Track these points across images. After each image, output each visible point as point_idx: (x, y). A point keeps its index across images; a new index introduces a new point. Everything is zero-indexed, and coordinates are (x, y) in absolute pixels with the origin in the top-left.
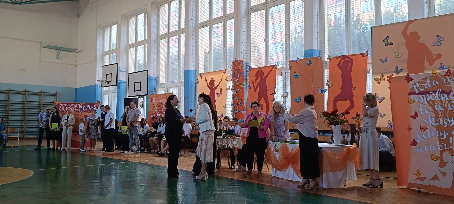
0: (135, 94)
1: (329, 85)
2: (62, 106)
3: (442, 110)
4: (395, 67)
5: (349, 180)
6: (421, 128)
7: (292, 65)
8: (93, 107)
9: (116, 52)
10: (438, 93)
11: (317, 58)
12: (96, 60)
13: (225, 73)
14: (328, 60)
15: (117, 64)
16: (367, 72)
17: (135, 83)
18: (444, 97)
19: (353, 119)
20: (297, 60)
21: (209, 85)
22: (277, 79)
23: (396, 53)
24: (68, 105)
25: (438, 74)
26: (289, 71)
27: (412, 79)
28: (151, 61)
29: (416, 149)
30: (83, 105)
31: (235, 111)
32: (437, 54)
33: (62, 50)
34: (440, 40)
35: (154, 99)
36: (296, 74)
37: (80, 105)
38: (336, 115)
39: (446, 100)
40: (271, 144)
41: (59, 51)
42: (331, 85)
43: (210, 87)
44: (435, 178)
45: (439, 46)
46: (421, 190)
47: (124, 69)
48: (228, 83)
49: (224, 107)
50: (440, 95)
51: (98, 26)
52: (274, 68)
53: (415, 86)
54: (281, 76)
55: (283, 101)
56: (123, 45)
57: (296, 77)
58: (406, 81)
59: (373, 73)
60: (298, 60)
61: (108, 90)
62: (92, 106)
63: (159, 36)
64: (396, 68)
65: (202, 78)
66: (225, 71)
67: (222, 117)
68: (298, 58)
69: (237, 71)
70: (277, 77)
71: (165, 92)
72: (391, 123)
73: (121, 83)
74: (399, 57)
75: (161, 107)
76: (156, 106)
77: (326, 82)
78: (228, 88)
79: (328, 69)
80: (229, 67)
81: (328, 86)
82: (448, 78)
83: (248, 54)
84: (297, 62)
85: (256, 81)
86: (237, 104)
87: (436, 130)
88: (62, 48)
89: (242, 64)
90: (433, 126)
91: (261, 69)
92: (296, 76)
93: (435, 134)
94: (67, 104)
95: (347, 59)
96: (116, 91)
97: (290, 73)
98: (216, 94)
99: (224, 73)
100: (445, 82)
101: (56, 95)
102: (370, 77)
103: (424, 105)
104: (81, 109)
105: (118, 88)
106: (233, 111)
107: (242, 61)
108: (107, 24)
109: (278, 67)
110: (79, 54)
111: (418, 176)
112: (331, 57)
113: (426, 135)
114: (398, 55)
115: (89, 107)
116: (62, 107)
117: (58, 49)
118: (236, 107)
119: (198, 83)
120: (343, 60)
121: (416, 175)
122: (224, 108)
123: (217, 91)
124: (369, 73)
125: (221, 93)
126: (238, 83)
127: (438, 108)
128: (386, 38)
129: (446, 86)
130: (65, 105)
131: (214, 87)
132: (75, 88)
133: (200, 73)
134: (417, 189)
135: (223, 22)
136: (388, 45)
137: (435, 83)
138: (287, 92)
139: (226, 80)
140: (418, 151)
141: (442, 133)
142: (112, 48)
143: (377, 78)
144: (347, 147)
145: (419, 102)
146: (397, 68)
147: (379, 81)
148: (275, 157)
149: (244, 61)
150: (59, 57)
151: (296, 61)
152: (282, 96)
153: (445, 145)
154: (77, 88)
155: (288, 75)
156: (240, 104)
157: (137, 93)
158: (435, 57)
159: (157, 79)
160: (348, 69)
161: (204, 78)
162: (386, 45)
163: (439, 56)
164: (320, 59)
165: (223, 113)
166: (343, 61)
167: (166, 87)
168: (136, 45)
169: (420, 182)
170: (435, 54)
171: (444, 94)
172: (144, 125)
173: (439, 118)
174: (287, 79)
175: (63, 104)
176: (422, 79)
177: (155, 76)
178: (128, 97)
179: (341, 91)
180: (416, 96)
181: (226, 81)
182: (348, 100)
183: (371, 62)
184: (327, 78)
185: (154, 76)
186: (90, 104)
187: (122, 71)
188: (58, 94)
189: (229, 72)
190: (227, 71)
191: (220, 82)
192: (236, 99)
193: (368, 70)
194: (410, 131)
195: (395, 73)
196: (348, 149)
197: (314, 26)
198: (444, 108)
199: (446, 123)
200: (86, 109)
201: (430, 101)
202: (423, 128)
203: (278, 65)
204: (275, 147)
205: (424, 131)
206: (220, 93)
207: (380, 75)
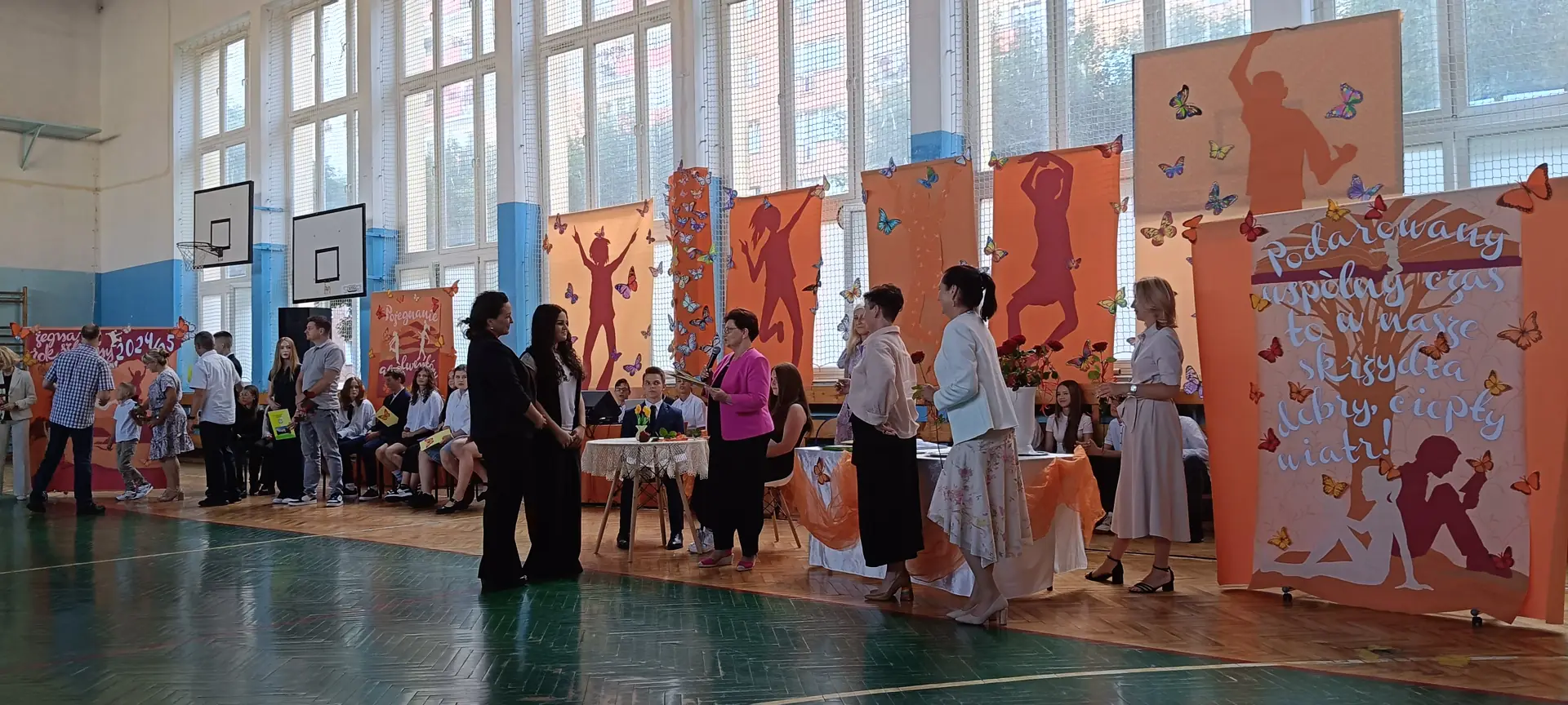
0: (320, 290)
1: (994, 253)
2: (43, 341)
3: (1359, 332)
4: (1209, 188)
5: (1063, 569)
6: (1291, 392)
7: (874, 185)
8: (164, 340)
9: (244, 139)
10: (1347, 277)
11: (954, 160)
12: (169, 170)
13: (645, 214)
14: (992, 169)
15: (251, 184)
16: (1120, 206)
17: (317, 252)
18: (1363, 289)
19: (1073, 366)
20: (890, 169)
21: (588, 257)
22: (823, 233)
23: (1211, 143)
24: (70, 337)
25: (1344, 214)
26: (864, 208)
27: (1263, 231)
28: (376, 171)
29: (1279, 460)
30: (125, 337)
31: (684, 347)
32: (1341, 146)
33: (41, 135)
34: (1352, 98)
35: (388, 311)
36: (886, 218)
37: (113, 335)
38: (1018, 355)
39: (1370, 297)
40: (804, 459)
41: (29, 139)
42: (1000, 254)
43: (593, 262)
44: (1338, 553)
45: (1348, 118)
46: (1294, 594)
47: (277, 204)
48: (656, 250)
49: (643, 332)
50: (1354, 280)
51: (176, 44)
52: (812, 196)
53: (1272, 251)
54: (837, 225)
55: (843, 308)
56: (270, 112)
57: (885, 228)
58: (1244, 237)
59: (1138, 212)
60: (892, 170)
61: (219, 278)
62: (159, 339)
63: (402, 81)
64: (1212, 194)
65: (561, 232)
66: (644, 207)
67: (639, 369)
68: (892, 162)
69: (687, 209)
70: (823, 228)
71: (429, 284)
72: (1195, 376)
73: (267, 254)
74: (1221, 155)
75: (417, 338)
76: (395, 334)
77: (986, 243)
78: (656, 266)
79: (992, 199)
80: (658, 194)
81: (991, 256)
82: (1378, 224)
83: (723, 148)
84: (889, 175)
85: (755, 240)
86: (690, 323)
87: (1338, 397)
88: (40, 125)
89: (703, 183)
90: (1329, 383)
91: (771, 201)
92: (887, 223)
93: (1337, 409)
94: (64, 335)
95: (1052, 166)
96: (249, 284)
97: (865, 213)
98: (614, 289)
99: (642, 213)
100: (1366, 239)
101: (23, 302)
102: (1127, 223)
103: (1301, 314)
104: (116, 351)
105: (256, 271)
106: (677, 348)
107: (702, 172)
108: (210, 38)
109: (826, 192)
110: (103, 149)
111: (1283, 549)
112: (1000, 158)
113: (1309, 414)
114: (1220, 149)
115: (150, 342)
116: (44, 344)
117: (24, 130)
118: (687, 332)
119: (548, 248)
120: (1040, 169)
121: (1278, 546)
122: (646, 338)
123: (619, 277)
124: (1124, 212)
125: (632, 284)
126: (692, 249)
127: (1346, 325)
128: (1180, 93)
129: (1373, 250)
130: (56, 337)
131: (605, 265)
132: (97, 274)
133: (554, 213)
134: (1279, 591)
135: (633, 35)
136: (1185, 117)
137: (1335, 241)
138: (858, 279)
139: (650, 239)
140: (1284, 467)
141: (1360, 406)
142: (228, 128)
143: (1150, 229)
144: (1055, 460)
145: (1287, 306)
146: (1216, 192)
147: (1158, 237)
148: (818, 502)
149: (710, 170)
150: (30, 159)
151: (884, 172)
152: (841, 294)
153: (1369, 446)
154: (103, 271)
155: (861, 221)
156: (701, 322)
157: (327, 289)
158: (1334, 155)
159: (396, 237)
160: (1056, 198)
161: (569, 232)
162: (1179, 117)
163: (1349, 152)
164: (964, 166)
165: (639, 355)
166: (1040, 173)
167: (431, 267)
168: (320, 113)
169: (1289, 570)
170: (1335, 147)
171: (1363, 280)
172: (354, 404)
173: (1349, 358)
174: (856, 235)
175: (48, 332)
176: (1296, 231)
177: (391, 226)
178: (295, 302)
179: (1035, 272)
180: (1275, 287)
181: (648, 241)
182: (1058, 303)
183: (1132, 175)
184: (986, 229)
185: (386, 227)
186: (150, 331)
187: (268, 209)
188: (29, 295)
189: (660, 212)
190: (652, 208)
191: (628, 247)
192: (685, 306)
193: (1121, 200)
194: (1256, 402)
195: (1208, 209)
196: (1059, 467)
197: (943, 52)
198: (1365, 324)
199: (1370, 374)
200: (138, 351)
201: (1321, 300)
202: (1299, 392)
203: (827, 185)
204: (820, 467)
205: (1301, 402)
206: (628, 285)
207: (1162, 216)
